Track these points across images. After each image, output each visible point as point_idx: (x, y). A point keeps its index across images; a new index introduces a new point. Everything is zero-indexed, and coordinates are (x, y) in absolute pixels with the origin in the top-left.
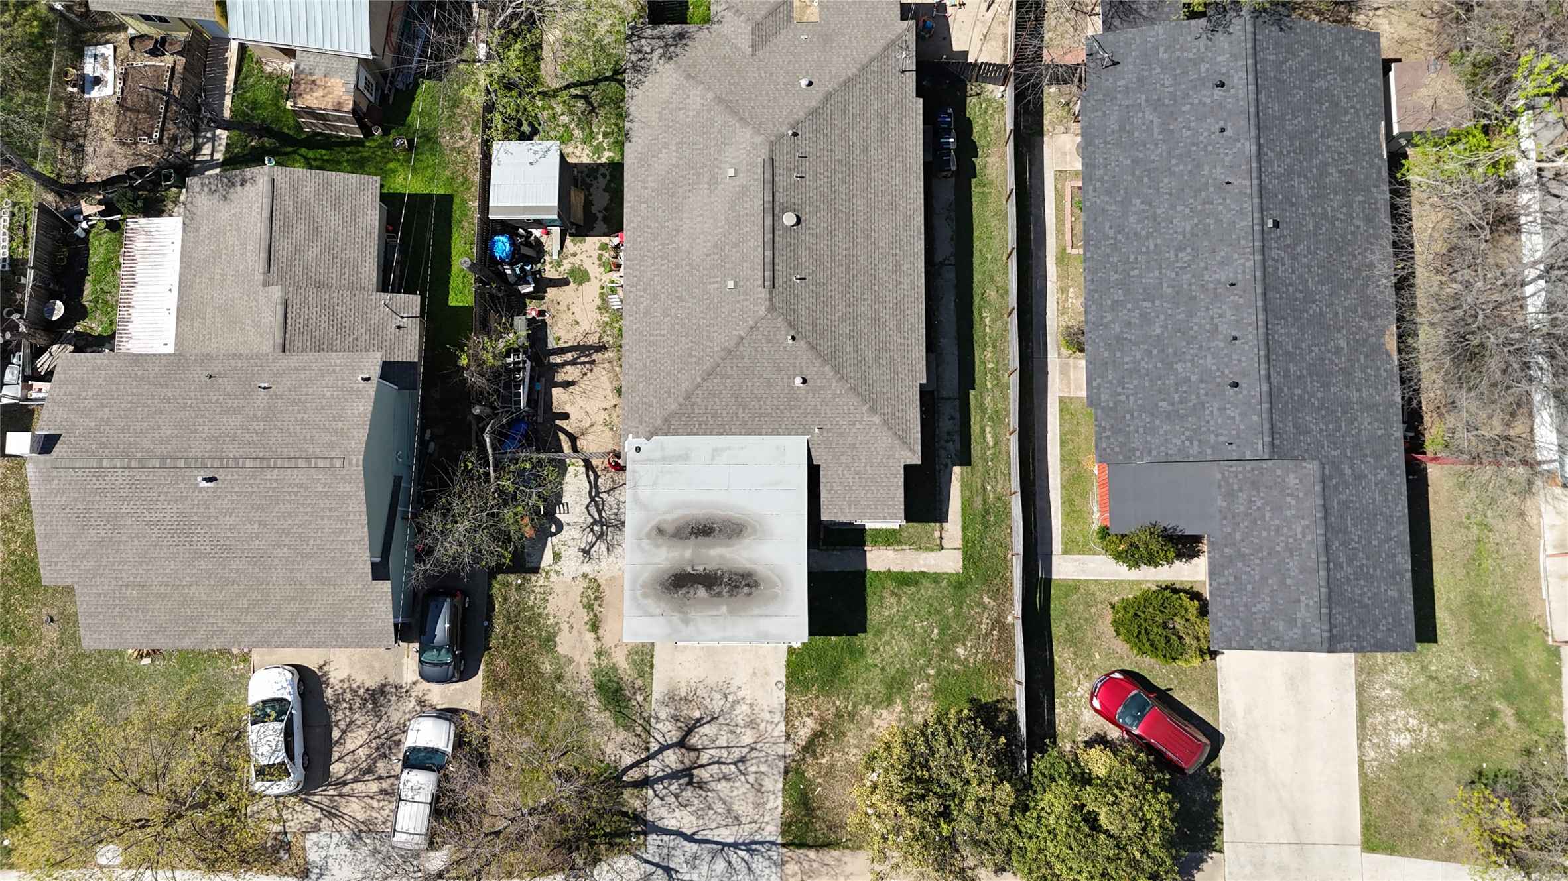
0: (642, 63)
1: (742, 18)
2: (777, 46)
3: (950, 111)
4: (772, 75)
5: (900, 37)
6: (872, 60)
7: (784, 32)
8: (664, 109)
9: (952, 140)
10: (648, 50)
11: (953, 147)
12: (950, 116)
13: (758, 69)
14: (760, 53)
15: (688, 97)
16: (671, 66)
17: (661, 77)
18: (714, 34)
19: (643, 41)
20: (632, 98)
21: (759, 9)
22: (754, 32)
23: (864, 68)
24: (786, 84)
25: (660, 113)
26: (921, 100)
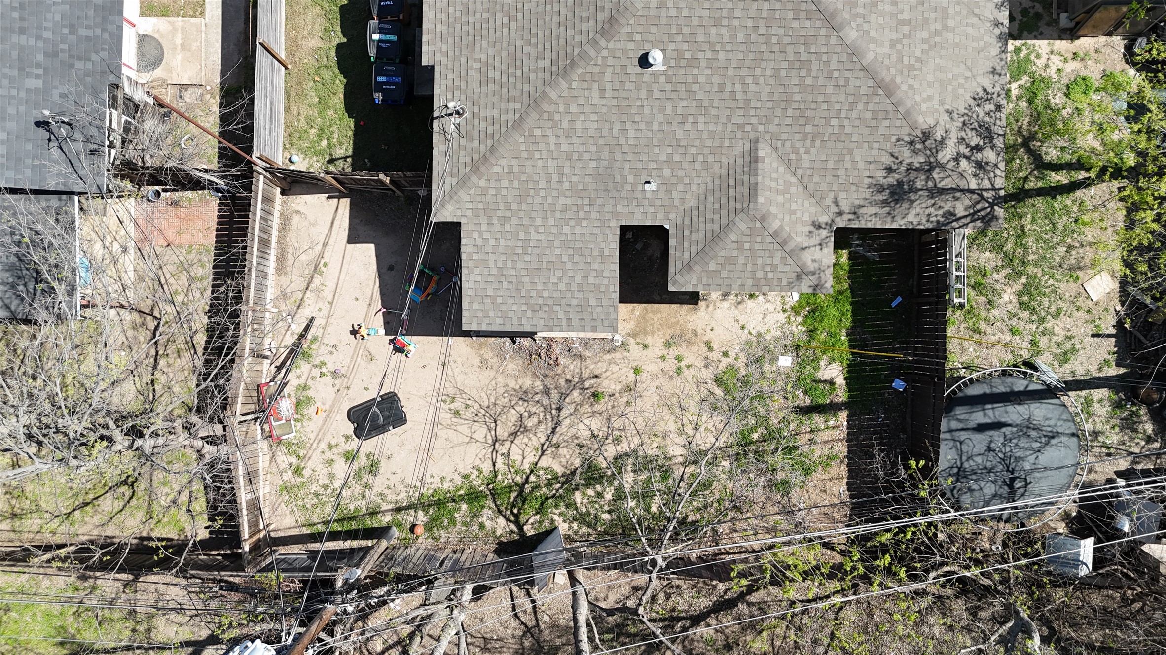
0: (975, 141)
1: (776, 224)
2: (706, 165)
3: (378, 97)
4: (722, 86)
5: (463, 182)
6: (518, 124)
7: (691, 201)
8: (937, 33)
9: (376, 37)
10: (964, 163)
11: (373, 23)
12: (379, 87)
13: (747, 102)
14: (742, 146)
15: (893, 44)
16: (924, 121)
17: (942, 103)
18: (829, 201)
19: (973, 185)
20: (994, 72)
21: (739, 245)
22: (753, 190)
23: (536, 102)
24: (693, 62)
25: (946, 27)
26: (424, 62)
